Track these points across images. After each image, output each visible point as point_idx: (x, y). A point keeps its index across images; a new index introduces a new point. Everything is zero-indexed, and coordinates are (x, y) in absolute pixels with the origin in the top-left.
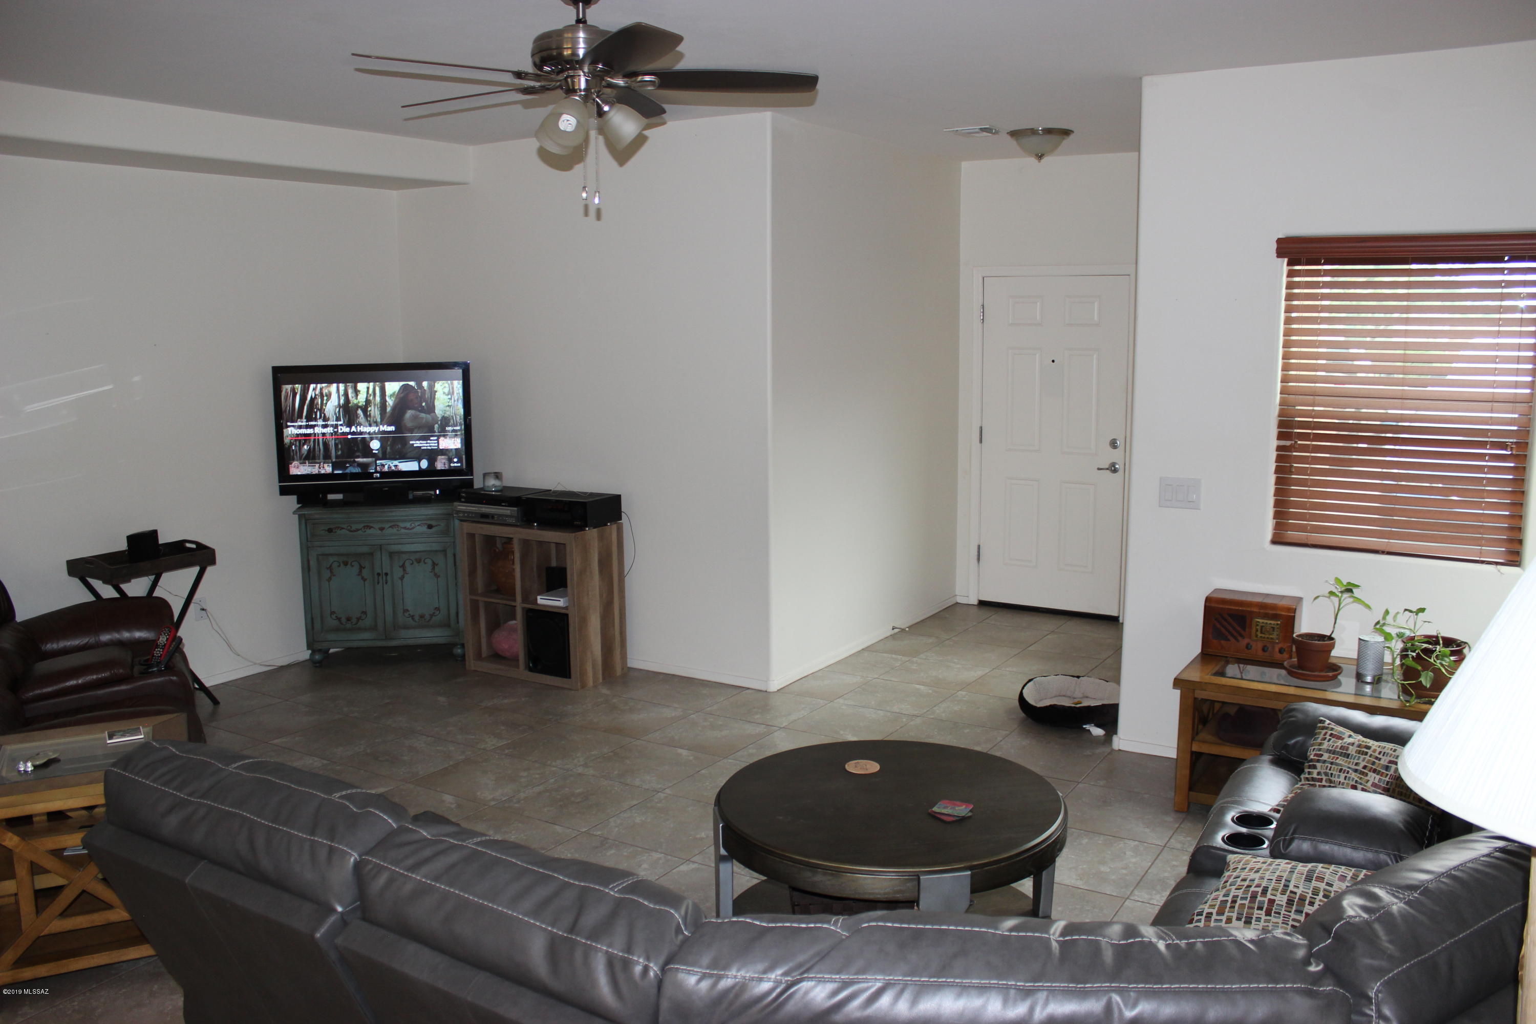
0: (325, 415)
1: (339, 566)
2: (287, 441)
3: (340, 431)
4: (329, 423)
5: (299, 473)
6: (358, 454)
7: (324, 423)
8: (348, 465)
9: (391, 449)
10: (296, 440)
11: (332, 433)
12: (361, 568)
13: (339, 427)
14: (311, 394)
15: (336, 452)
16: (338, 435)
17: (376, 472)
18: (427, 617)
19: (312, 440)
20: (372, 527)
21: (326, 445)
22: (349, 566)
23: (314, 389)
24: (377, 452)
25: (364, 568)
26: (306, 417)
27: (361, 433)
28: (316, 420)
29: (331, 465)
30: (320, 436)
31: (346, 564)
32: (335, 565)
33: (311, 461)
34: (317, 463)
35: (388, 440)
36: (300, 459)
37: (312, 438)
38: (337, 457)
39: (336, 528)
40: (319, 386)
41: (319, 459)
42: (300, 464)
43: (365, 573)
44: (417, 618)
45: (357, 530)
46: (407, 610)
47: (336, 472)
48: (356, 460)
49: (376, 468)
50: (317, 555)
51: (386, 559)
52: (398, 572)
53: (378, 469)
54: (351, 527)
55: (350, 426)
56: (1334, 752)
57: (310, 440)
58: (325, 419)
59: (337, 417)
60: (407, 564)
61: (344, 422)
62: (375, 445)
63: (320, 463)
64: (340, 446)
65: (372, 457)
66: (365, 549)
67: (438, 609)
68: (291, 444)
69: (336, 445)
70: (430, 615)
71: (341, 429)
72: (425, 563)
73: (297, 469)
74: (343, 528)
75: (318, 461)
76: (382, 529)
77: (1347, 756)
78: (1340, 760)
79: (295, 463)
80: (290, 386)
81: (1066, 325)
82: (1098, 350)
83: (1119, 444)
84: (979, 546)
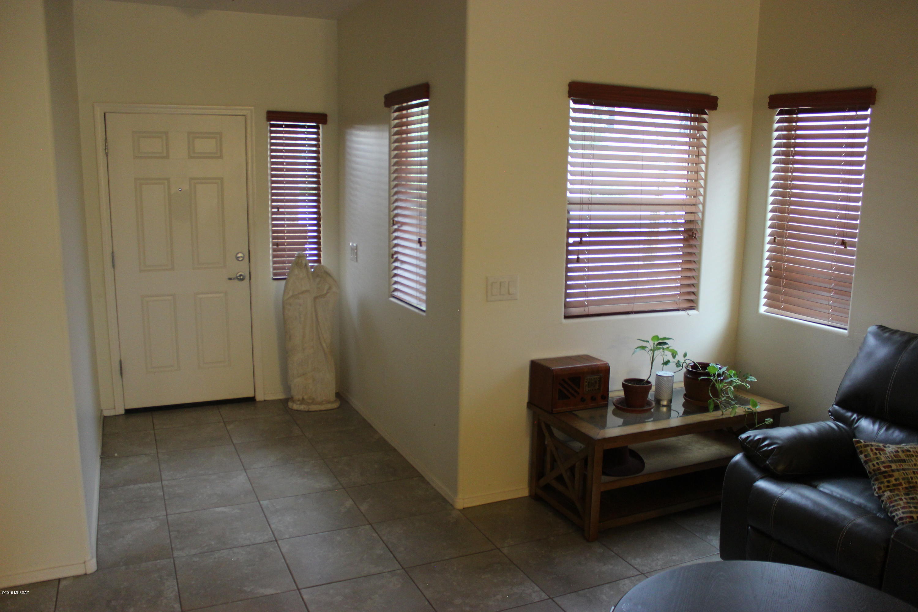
81: (191, 157)
82: (221, 179)
83: (243, 257)
84: (121, 361)
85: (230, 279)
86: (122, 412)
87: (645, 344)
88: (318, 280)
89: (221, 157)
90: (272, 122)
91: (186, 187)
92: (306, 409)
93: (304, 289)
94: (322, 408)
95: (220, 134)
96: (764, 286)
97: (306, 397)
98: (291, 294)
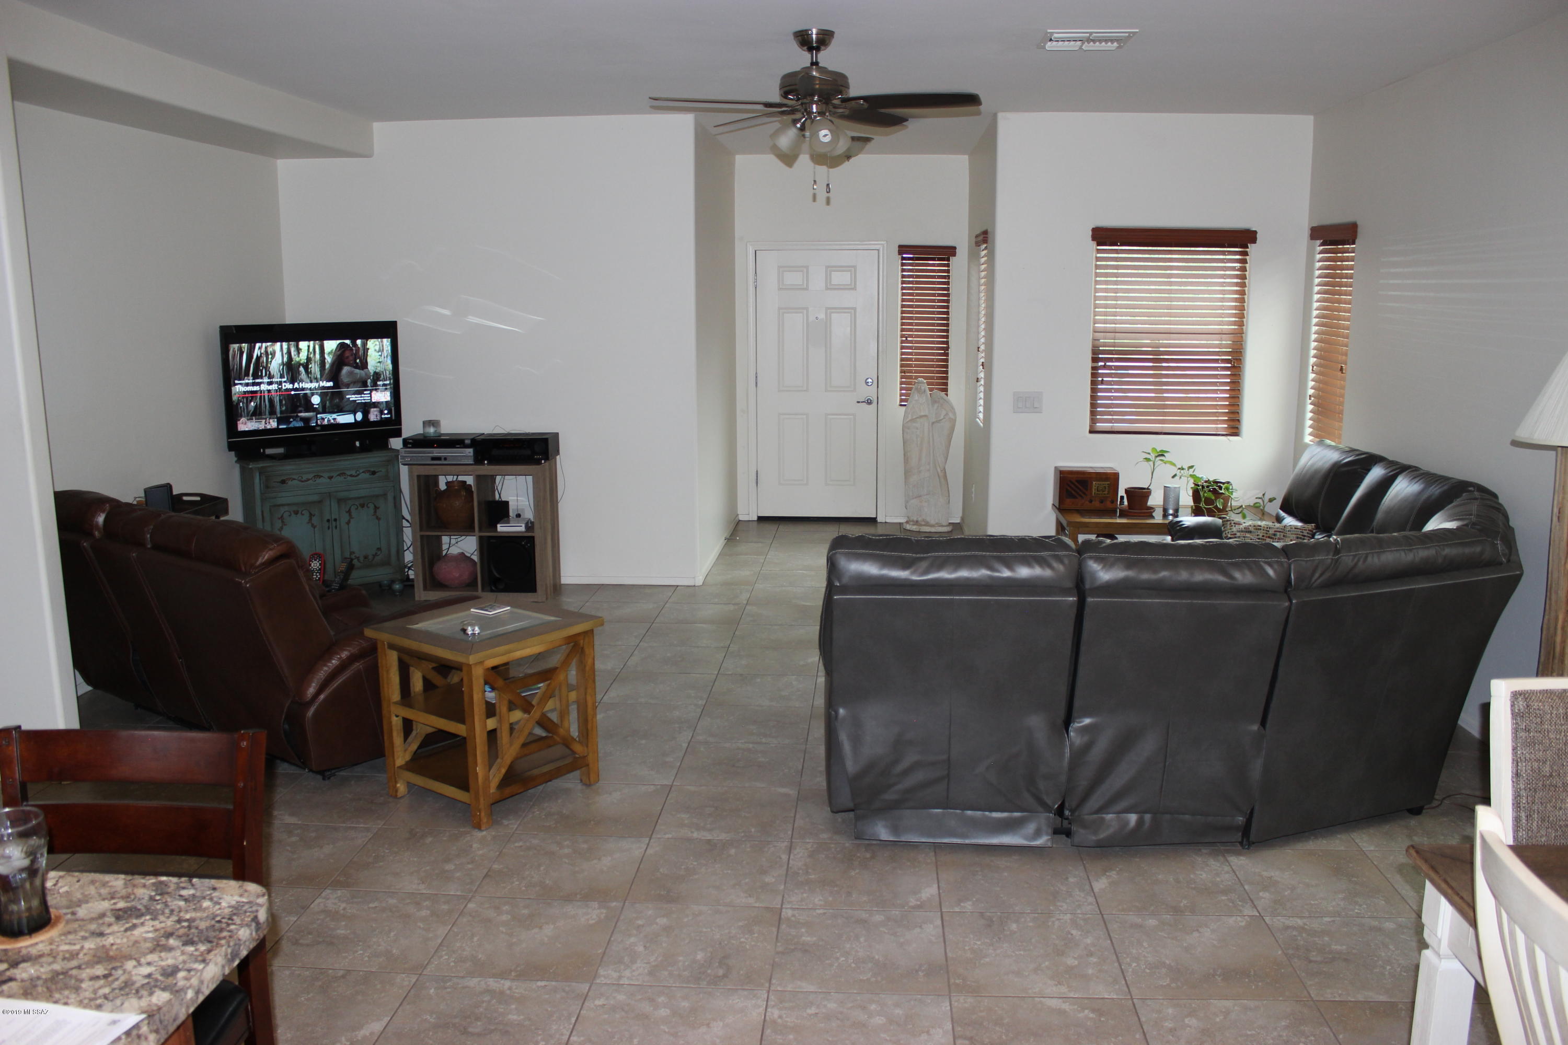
0: (270, 372)
1: (290, 516)
2: (235, 398)
3: (284, 388)
4: (274, 380)
5: (247, 429)
6: (300, 409)
7: (269, 380)
8: (291, 420)
9: (330, 403)
10: (243, 398)
11: (277, 390)
12: (311, 515)
13: (283, 384)
14: (256, 352)
15: (280, 408)
16: (282, 392)
17: (317, 425)
18: (370, 557)
19: (259, 397)
20: (322, 476)
21: (271, 401)
22: (299, 515)
23: (260, 348)
24: (317, 406)
25: (314, 516)
26: (253, 375)
27: (303, 389)
28: (261, 377)
29: (276, 420)
30: (266, 393)
31: (296, 513)
32: (286, 514)
33: (257, 417)
34: (264, 419)
35: (327, 395)
36: (248, 416)
37: (259, 395)
38: (281, 412)
39: (289, 479)
40: (264, 345)
41: (265, 415)
42: (248, 420)
43: (315, 520)
44: (362, 559)
45: (308, 480)
46: (354, 553)
47: (280, 427)
48: (300, 414)
49: (317, 422)
50: (270, 506)
51: (335, 505)
52: (345, 517)
53: (319, 422)
54: (302, 478)
55: (293, 382)
56: (1242, 531)
57: (256, 397)
58: (270, 377)
59: (281, 374)
60: (353, 509)
61: (287, 378)
62: (316, 400)
63: (266, 419)
64: (284, 402)
65: (313, 412)
66: (315, 498)
67: (379, 549)
68: (239, 401)
69: (281, 401)
70: (373, 555)
71: (285, 386)
72: (368, 507)
73: (245, 425)
74: (294, 479)
75: (264, 417)
76: (331, 478)
77: (1250, 532)
78: (1248, 535)
79: (243, 420)
80: (238, 345)
81: (827, 289)
82: (855, 309)
83: (872, 382)
84: (757, 471)
85: (858, 402)
86: (756, 518)
87: (1148, 456)
88: (936, 405)
89: (854, 289)
90: (904, 256)
91: (822, 316)
92: (918, 530)
93: (922, 414)
94: (933, 530)
95: (855, 267)
96: (1309, 415)
97: (920, 519)
98: (910, 418)
